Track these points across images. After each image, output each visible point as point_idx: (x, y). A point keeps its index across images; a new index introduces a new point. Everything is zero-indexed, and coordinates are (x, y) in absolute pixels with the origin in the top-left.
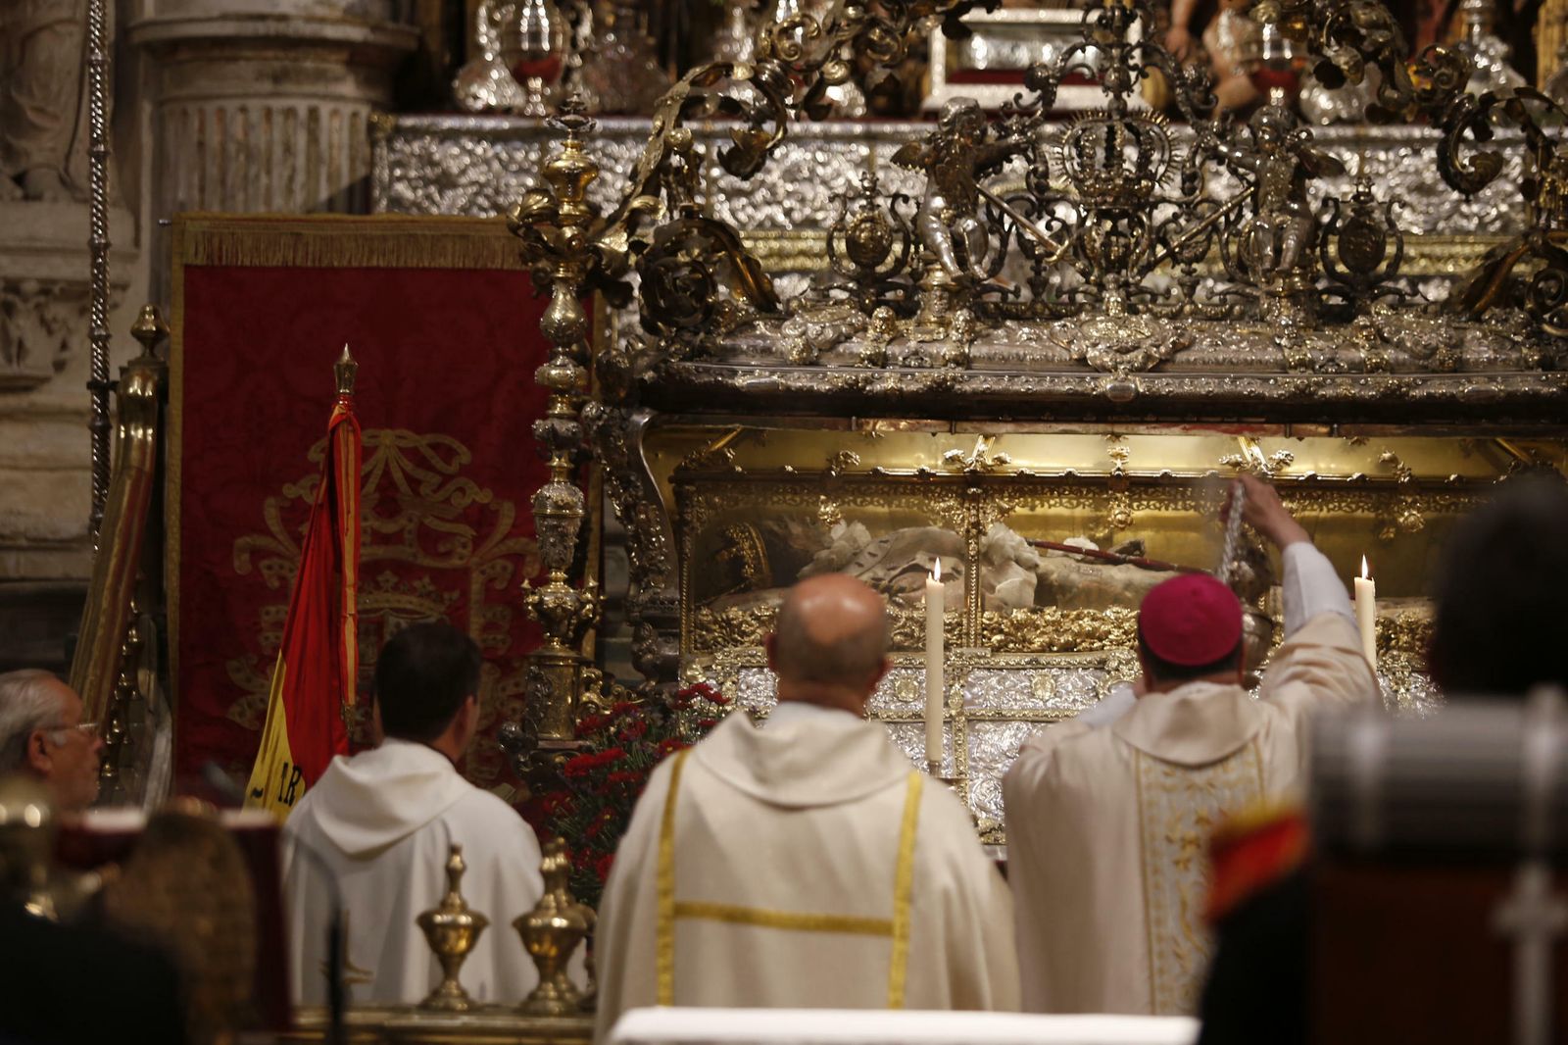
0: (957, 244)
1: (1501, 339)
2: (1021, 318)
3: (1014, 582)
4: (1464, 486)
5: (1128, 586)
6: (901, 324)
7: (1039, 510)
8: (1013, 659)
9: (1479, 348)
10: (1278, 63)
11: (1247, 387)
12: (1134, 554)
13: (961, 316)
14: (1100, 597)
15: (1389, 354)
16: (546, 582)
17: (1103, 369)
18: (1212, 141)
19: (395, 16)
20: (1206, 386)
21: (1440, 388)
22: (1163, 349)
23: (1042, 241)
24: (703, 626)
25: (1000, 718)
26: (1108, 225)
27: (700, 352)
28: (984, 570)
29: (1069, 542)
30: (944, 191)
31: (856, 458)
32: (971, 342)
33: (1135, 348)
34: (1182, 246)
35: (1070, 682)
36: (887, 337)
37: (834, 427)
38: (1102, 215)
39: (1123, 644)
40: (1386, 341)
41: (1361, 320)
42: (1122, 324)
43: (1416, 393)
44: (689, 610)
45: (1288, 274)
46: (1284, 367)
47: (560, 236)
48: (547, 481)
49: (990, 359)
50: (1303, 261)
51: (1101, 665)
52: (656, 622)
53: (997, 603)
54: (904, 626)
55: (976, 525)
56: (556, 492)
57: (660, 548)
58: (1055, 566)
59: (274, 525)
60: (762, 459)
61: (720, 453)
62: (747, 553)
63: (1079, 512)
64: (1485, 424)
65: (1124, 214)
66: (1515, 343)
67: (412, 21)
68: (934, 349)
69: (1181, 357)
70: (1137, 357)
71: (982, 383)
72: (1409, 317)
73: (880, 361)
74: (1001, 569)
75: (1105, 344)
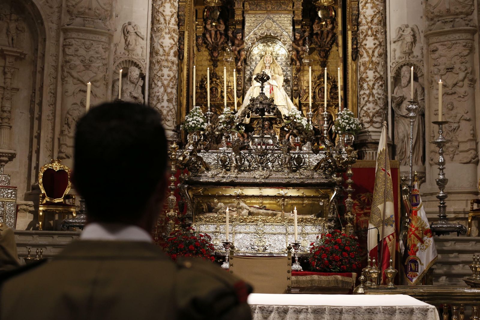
0: (236, 160)
1: (319, 174)
2: (246, 171)
3: (245, 212)
4: (314, 197)
5: (263, 213)
6: (227, 172)
7: (252, 201)
8: (243, 224)
9: (316, 175)
10: (298, 143)
11: (279, 181)
12: (265, 208)
13: (236, 170)
14: (258, 214)
15: (302, 176)
16: (170, 211)
17: (258, 179)
18: (276, 144)
19: (178, 138)
20: (273, 181)
21: (309, 181)
22: (267, 176)
23: (250, 160)
24: (196, 218)
25: (240, 233)
26: (260, 157)
27: (195, 176)
28: (240, 210)
29: (255, 206)
30: (234, 151)
31: (220, 193)
32: (238, 174)
33: (263, 175)
34: (272, 160)
35: (252, 227)
36: (225, 174)
37: (216, 188)
38: (259, 156)
39: (261, 221)
40: (302, 174)
41: (298, 171)
42: (261, 172)
43: (306, 182)
44: (194, 216)
45: (287, 164)
46: (286, 178)
47: (172, 157)
48: (170, 195)
49: (241, 177)
50: (289, 162)
51: (257, 225)
52: (188, 218)
53: (242, 215)
55: (239, 203)
56: (171, 197)
58: (252, 210)
60: (206, 193)
61: (200, 192)
62: (204, 207)
63: (257, 202)
64: (317, 187)
65: (263, 156)
66: (321, 175)
67: (180, 138)
68: (232, 175)
69: (270, 177)
70: (263, 177)
71: (238, 181)
72: (305, 171)
73: (223, 177)
74: (243, 210)
75: (258, 175)
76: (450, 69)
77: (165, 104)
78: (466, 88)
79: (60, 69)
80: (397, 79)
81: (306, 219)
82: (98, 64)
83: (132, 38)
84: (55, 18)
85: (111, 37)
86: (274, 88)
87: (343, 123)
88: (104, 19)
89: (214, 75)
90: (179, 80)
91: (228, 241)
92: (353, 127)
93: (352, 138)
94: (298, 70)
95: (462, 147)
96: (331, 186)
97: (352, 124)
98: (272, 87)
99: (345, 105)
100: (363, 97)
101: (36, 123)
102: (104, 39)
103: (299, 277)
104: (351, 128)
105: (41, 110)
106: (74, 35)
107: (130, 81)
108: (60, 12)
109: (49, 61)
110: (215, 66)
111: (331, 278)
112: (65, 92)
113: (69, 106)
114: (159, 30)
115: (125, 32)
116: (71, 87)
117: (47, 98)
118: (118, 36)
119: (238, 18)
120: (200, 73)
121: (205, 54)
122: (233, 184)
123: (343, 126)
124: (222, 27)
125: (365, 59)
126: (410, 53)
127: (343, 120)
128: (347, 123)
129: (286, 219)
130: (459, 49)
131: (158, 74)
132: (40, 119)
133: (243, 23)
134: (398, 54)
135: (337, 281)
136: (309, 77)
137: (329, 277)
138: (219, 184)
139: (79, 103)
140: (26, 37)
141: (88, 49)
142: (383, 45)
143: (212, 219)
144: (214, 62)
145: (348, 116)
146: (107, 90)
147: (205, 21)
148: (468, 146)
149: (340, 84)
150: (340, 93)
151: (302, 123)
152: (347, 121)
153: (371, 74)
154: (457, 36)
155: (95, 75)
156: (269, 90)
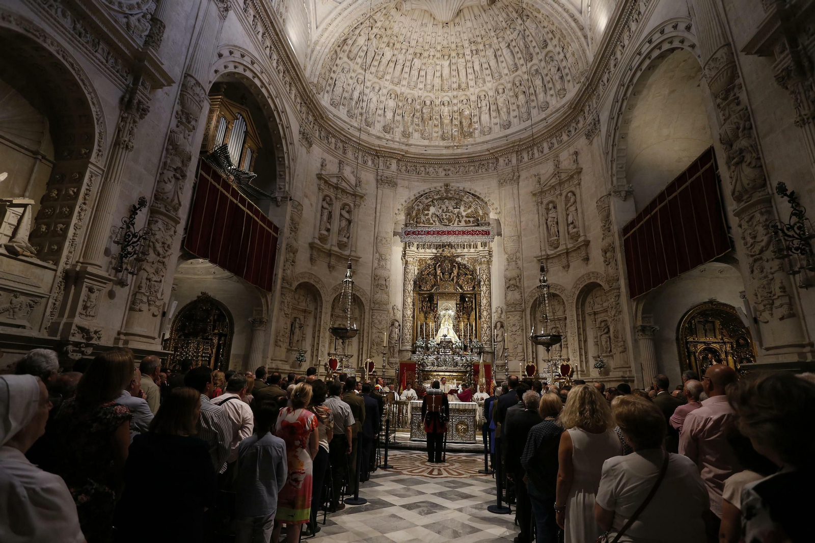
2: (440, 367)
4: (461, 375)
6: (434, 367)
9: (462, 368)
13: (437, 366)
21: (460, 370)
26: (444, 362)
40: (457, 368)
49: (438, 369)
64: (462, 372)
72: (459, 367)
75: (444, 368)
76: (514, 325)
77: (408, 336)
78: (520, 332)
79: (370, 324)
80: (496, 327)
82: (384, 322)
83: (396, 311)
84: (368, 305)
85: (388, 311)
88: (386, 305)
89: (426, 323)
90: (413, 327)
93: (478, 350)
94: (458, 322)
95: (519, 354)
96: (467, 372)
97: (478, 345)
99: (476, 337)
100: (483, 334)
101: (361, 343)
102: (386, 312)
104: (478, 347)
105: (363, 339)
106: (376, 311)
108: (370, 302)
109: (366, 321)
110: (426, 319)
112: (372, 332)
113: (374, 337)
114: (406, 308)
115: (393, 309)
116: (375, 330)
117: (365, 334)
118: (391, 311)
119: (435, 302)
121: (422, 315)
122: (436, 371)
124: (429, 304)
125: (483, 319)
126: (500, 317)
128: (476, 345)
130: (517, 317)
132: (363, 342)
133: (437, 304)
134: (496, 317)
136: (462, 325)
138: (431, 371)
140: (357, 311)
141: (381, 316)
142: (490, 314)
144: (426, 318)
145: (477, 342)
147: (422, 302)
148: (521, 354)
149: (474, 328)
150: (474, 332)
153: (485, 325)
154: (516, 313)
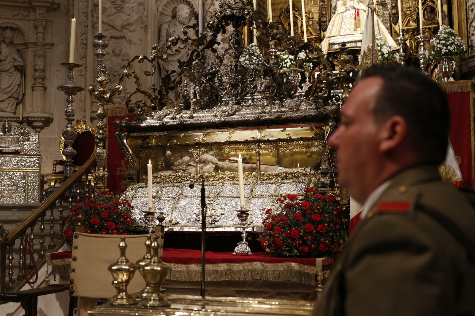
1: (309, 104)
3: (209, 167)
4: (302, 139)
22: (233, 111)
23: (220, 92)
24: (144, 179)
25: (186, 197)
31: (175, 141)
32: (194, 113)
33: (226, 112)
36: (176, 113)
38: (231, 84)
39: (228, 180)
43: (283, 117)
44: (141, 176)
46: (257, 114)
49: (196, 117)
52: (130, 179)
53: (202, 172)
54: (183, 178)
55: (198, 154)
57: (131, 162)
59: (123, 165)
62: (160, 164)
66: (311, 105)
68: (184, 115)
73: (173, 119)
79: (90, 14)
81: (292, 173)
86: (360, 13)
87: (439, 46)
91: (152, 211)
92: (452, 49)
93: (453, 65)
96: (323, 120)
97: (451, 45)
98: (358, 12)
100: (471, 8)
103: (232, 264)
104: (449, 50)
107: (180, 22)
111: (282, 266)
120: (278, 7)
123: (438, 49)
127: (438, 41)
128: (443, 45)
129: (263, 174)
131: (210, 10)
135: (290, 271)
137: (279, 265)
139: (111, 52)
143: (163, 179)
145: (446, 36)
146: (146, 35)
151: (383, 50)
152: (444, 42)
155: (129, 17)
156: (354, 16)
